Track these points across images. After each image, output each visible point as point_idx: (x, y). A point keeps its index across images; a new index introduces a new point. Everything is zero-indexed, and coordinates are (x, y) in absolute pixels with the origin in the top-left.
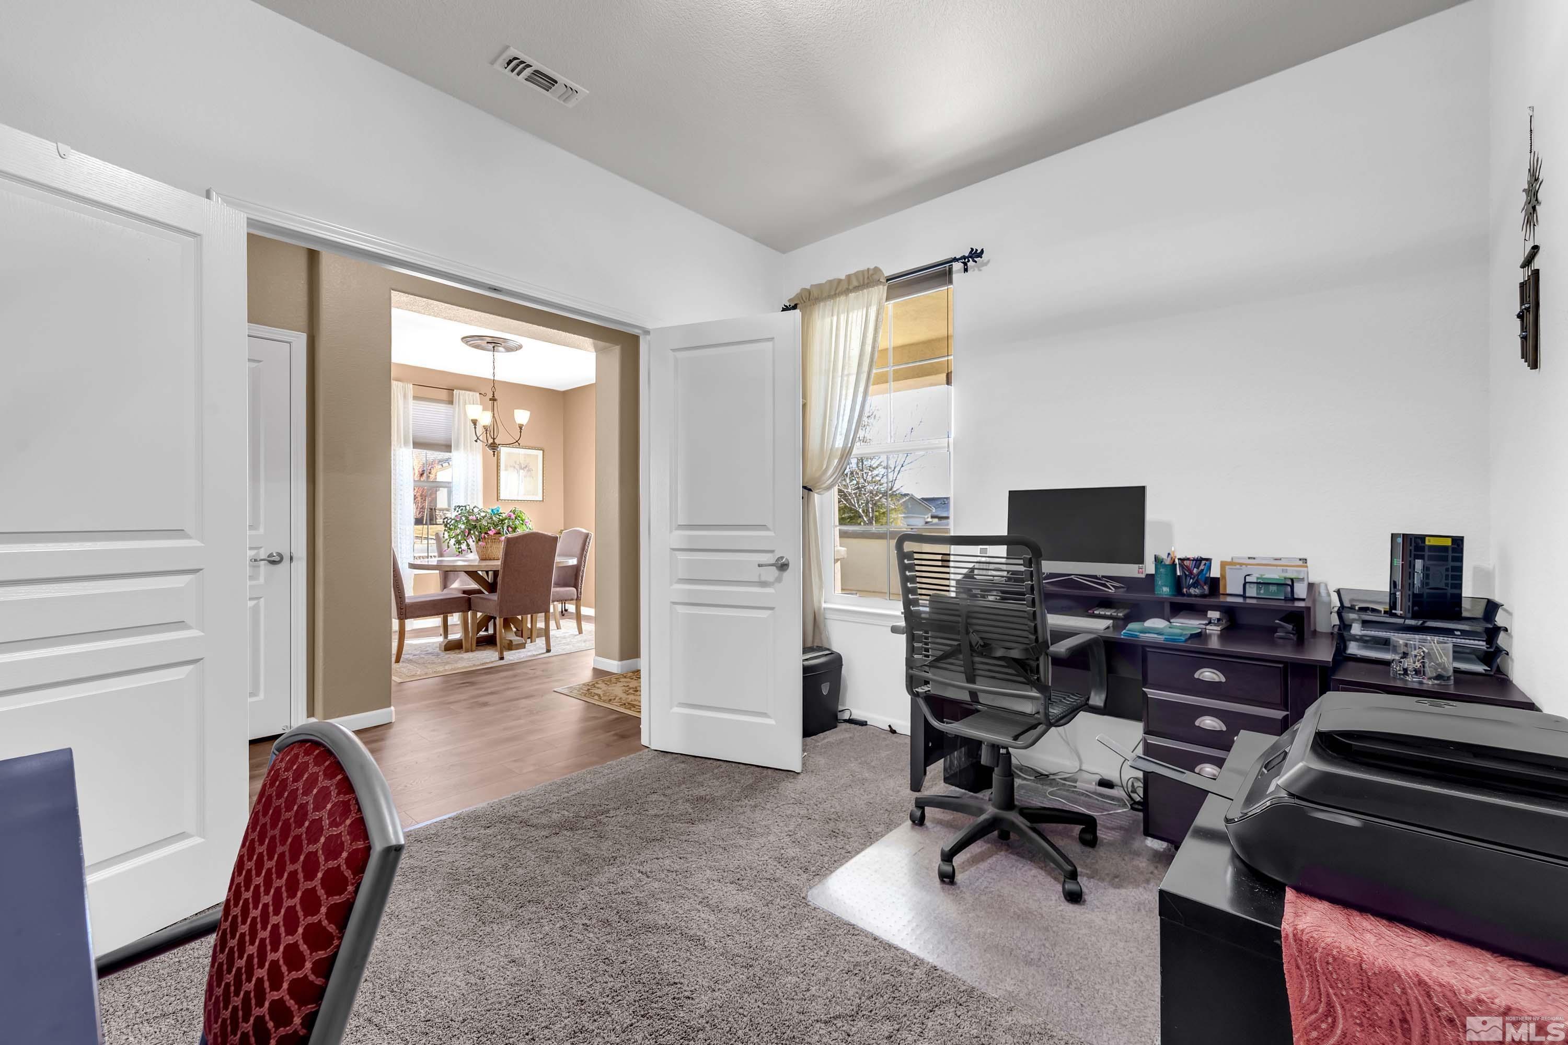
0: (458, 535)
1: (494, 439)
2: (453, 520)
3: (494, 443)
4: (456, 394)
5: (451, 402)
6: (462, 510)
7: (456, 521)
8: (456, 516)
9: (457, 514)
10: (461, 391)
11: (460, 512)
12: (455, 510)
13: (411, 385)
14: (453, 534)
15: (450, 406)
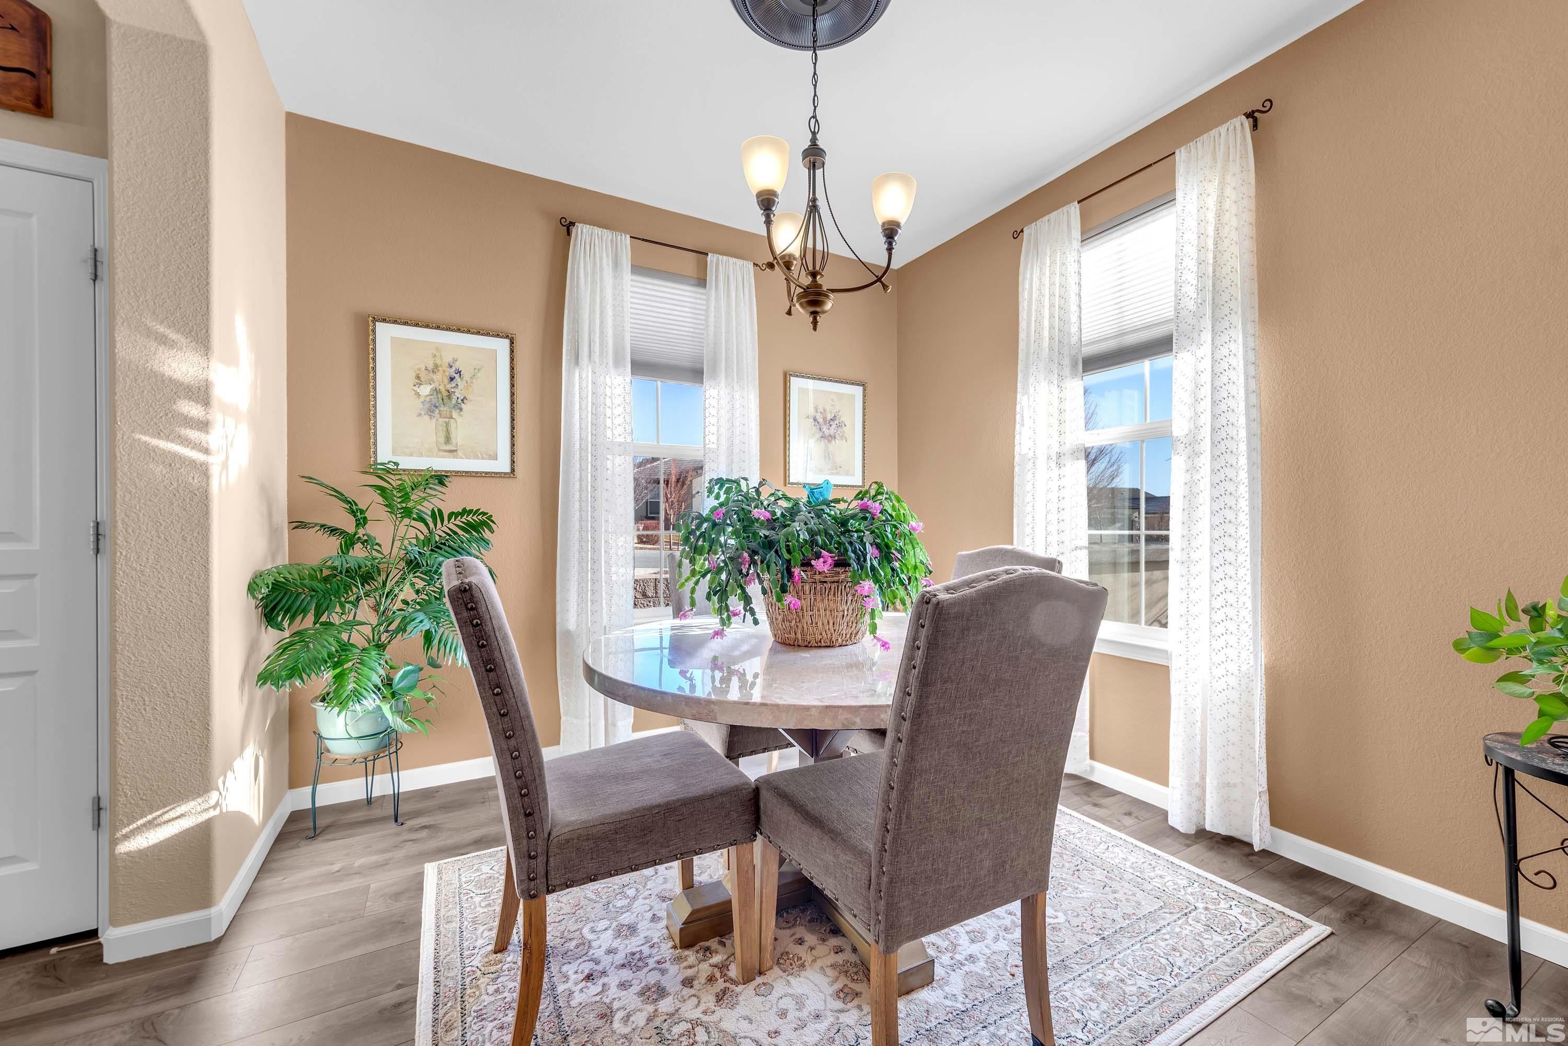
0: (719, 570)
1: (814, 275)
2: (706, 520)
3: (815, 285)
4: (711, 262)
5: (701, 282)
6: (728, 491)
7: (715, 525)
8: (713, 510)
9: (716, 503)
10: (721, 257)
11: (723, 498)
12: (710, 491)
13: (628, 237)
14: (702, 563)
15: (701, 290)
